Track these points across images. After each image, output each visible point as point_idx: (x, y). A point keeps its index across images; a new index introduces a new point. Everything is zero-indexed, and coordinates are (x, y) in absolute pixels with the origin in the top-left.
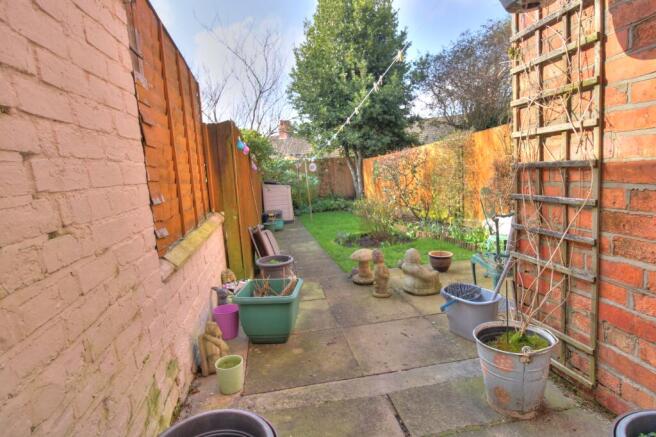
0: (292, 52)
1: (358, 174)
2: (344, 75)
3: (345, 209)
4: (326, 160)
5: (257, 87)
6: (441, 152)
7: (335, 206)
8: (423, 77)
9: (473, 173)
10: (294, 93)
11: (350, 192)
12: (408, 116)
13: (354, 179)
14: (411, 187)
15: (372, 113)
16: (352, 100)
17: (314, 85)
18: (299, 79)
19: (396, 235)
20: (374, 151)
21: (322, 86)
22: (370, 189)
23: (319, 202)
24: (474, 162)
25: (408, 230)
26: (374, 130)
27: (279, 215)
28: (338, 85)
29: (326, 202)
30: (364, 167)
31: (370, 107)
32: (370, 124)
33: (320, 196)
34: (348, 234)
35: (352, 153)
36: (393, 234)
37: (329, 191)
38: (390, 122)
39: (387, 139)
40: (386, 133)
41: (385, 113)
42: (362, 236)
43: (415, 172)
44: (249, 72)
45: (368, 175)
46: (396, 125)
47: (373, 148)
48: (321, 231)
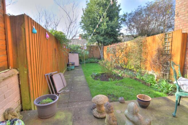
0: (82, 10)
1: (102, 51)
2: (99, 17)
3: (97, 62)
4: (92, 46)
5: (70, 21)
6: (133, 44)
7: (94, 61)
8: (124, 20)
9: (146, 52)
10: (82, 23)
11: (99, 57)
12: (119, 33)
13: (100, 53)
14: (120, 57)
15: (107, 31)
16: (101, 26)
17: (89, 21)
18: (84, 19)
19: (115, 75)
20: (107, 44)
21: (91, 21)
22: (106, 57)
23: (89, 60)
24: (146, 48)
25: (120, 73)
26: (108, 37)
27: (73, 64)
28: (96, 21)
29: (91, 60)
30: (104, 49)
31: (107, 29)
32: (107, 35)
33: (89, 58)
34: (96, 74)
35: (100, 44)
36: (114, 74)
37: (92, 56)
38: (113, 34)
39: (112, 40)
40: (112, 38)
41: (112, 31)
42: (102, 74)
43: (122, 51)
44: (68, 16)
45: (105, 52)
46: (115, 36)
47: (107, 43)
48: (87, 71)
